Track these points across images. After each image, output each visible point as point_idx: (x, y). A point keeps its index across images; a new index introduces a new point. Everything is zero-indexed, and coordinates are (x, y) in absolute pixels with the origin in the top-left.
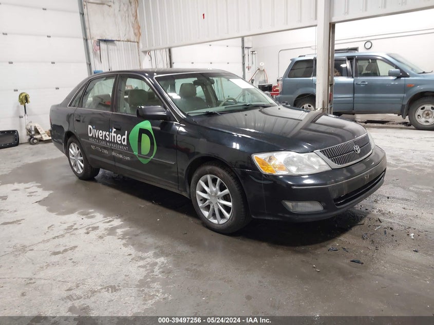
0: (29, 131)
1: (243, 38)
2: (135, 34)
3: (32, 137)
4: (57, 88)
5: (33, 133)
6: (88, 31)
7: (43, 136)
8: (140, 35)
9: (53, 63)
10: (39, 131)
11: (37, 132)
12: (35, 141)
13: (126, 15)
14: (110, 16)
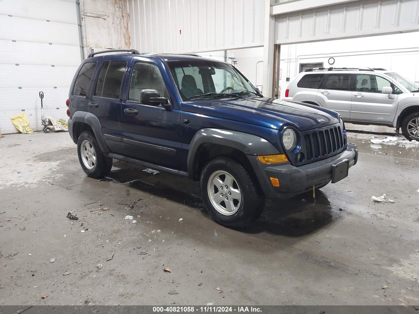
0: (44, 121)
1: (226, 51)
2: (126, 43)
3: (46, 126)
4: (55, 88)
5: (47, 123)
6: (84, 40)
7: (55, 127)
8: (130, 44)
9: (53, 66)
10: (52, 122)
11: (50, 123)
12: (48, 130)
13: (119, 27)
14: (104, 28)
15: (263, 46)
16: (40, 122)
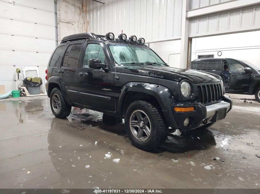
0: (20, 89)
9: (37, 52)
10: (25, 91)
12: (22, 95)
13: (82, 29)
14: (72, 29)
15: (180, 39)
16: (17, 89)
